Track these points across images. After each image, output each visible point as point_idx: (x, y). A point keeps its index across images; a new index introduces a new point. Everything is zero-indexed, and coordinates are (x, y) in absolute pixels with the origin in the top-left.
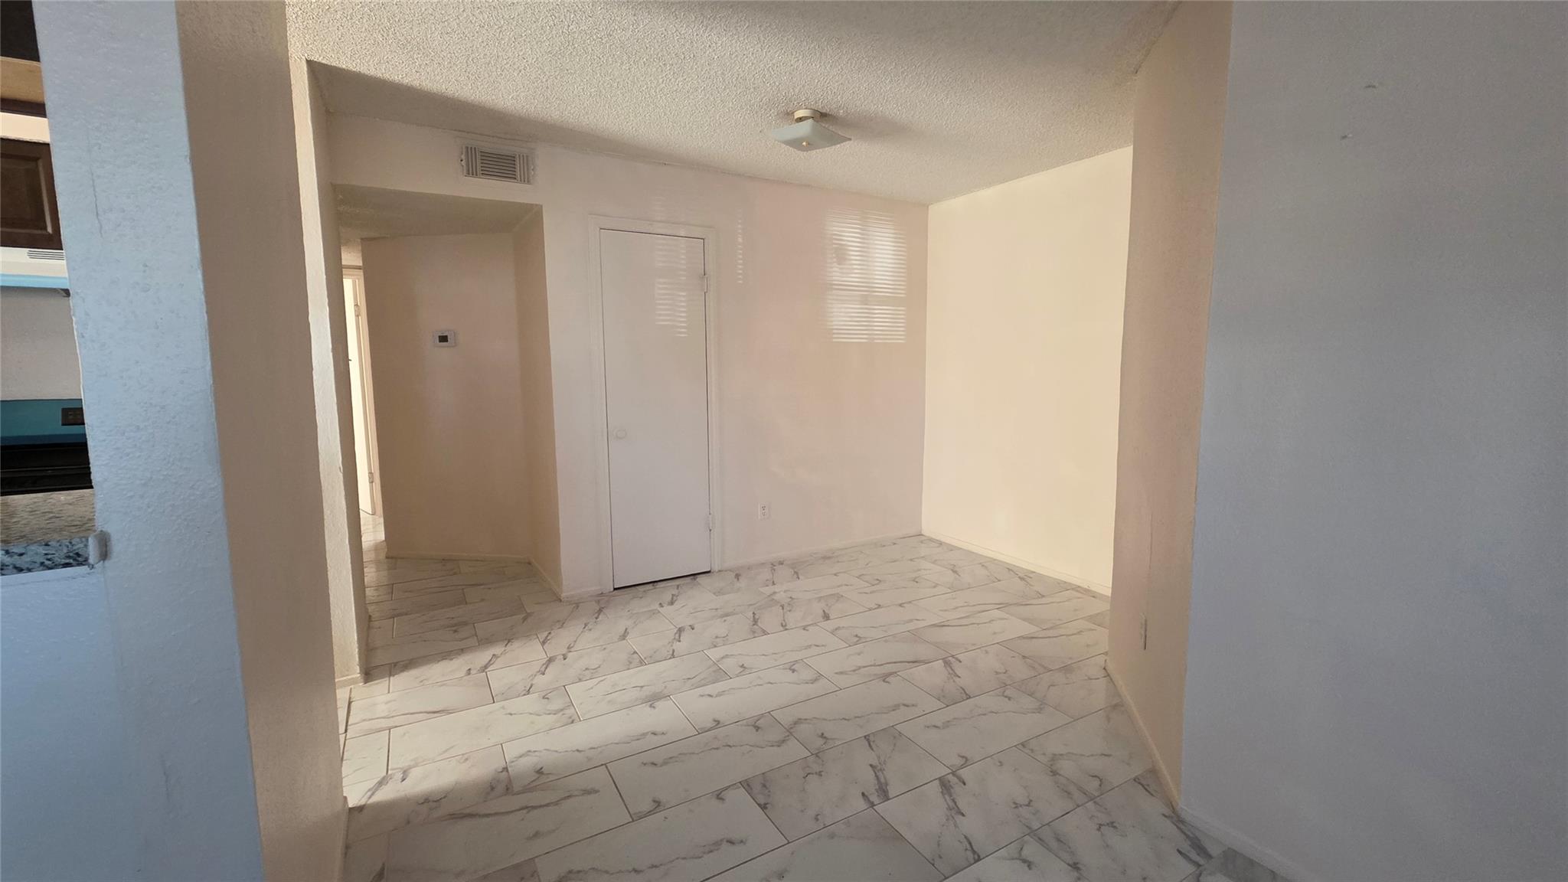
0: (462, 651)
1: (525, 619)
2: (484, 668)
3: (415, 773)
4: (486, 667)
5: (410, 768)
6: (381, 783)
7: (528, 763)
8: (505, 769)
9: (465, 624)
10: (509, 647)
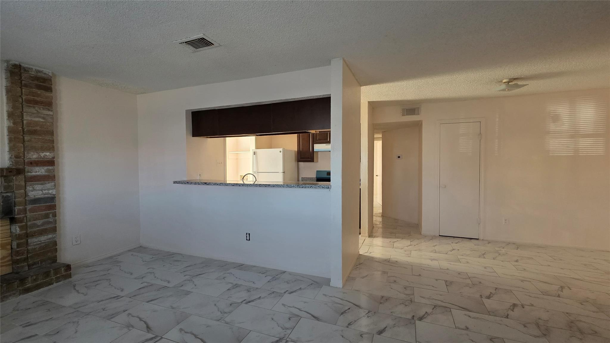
0: (390, 238)
1: (409, 236)
2: (394, 242)
3: (372, 254)
4: (395, 242)
5: (372, 252)
6: (366, 253)
7: (395, 260)
8: (390, 259)
9: (394, 233)
10: (402, 240)
